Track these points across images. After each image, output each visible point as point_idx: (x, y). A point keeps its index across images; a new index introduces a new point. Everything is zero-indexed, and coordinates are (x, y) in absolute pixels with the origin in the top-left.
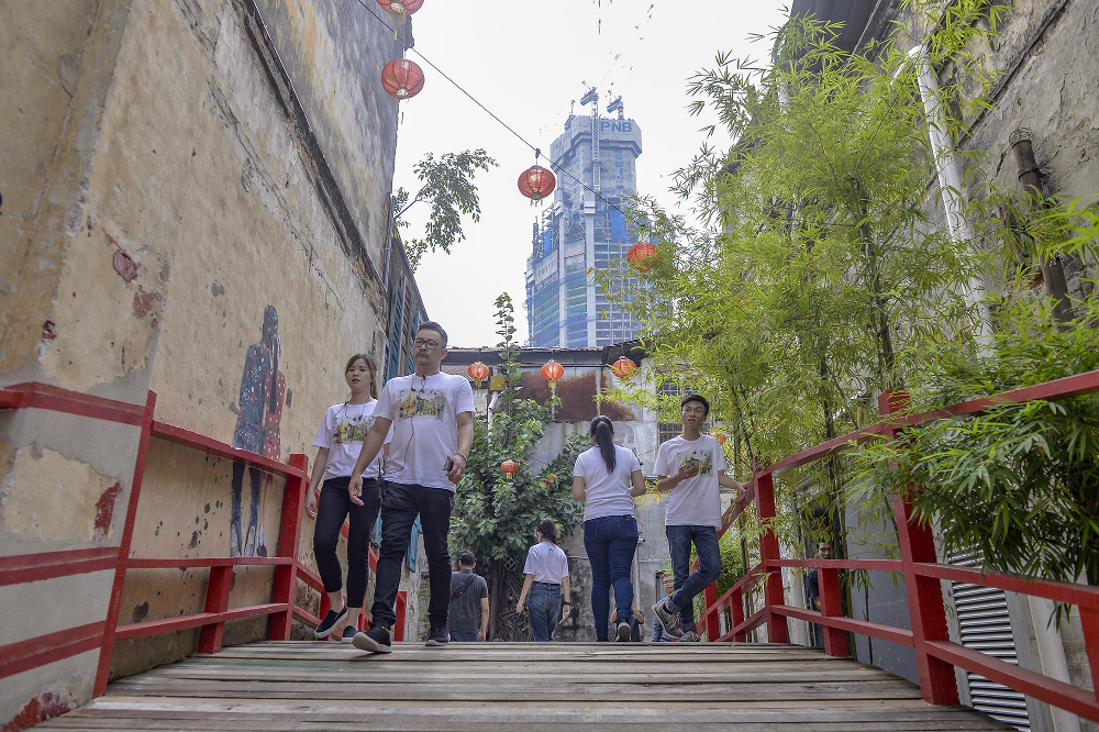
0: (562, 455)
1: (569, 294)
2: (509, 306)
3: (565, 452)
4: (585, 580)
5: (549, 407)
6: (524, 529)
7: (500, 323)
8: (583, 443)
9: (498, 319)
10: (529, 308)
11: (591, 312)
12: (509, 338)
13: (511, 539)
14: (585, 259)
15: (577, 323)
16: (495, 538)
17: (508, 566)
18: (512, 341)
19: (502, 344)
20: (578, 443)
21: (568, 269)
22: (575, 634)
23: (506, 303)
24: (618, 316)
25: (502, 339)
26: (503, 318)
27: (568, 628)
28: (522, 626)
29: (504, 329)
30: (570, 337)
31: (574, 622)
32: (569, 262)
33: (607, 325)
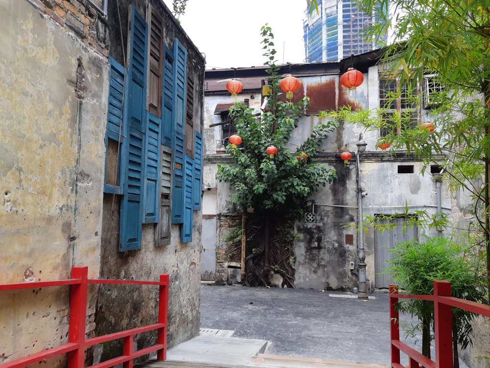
0: (310, 138)
1: (328, 30)
2: (271, 35)
3: (312, 136)
4: (326, 218)
5: (303, 106)
6: (284, 190)
7: (265, 47)
8: (325, 129)
9: (264, 45)
10: (305, 40)
11: (340, 40)
12: (272, 58)
13: (275, 196)
14: (337, 8)
15: (332, 48)
16: (266, 194)
17: (276, 209)
18: (274, 60)
19: (267, 63)
20: (321, 130)
21: (328, 16)
22: (319, 252)
23: (268, 33)
24: (356, 41)
25: (267, 59)
26: (267, 44)
27: (315, 248)
28: (285, 247)
29: (268, 52)
30: (328, 55)
31: (318, 244)
32: (328, 11)
33: (349, 47)
